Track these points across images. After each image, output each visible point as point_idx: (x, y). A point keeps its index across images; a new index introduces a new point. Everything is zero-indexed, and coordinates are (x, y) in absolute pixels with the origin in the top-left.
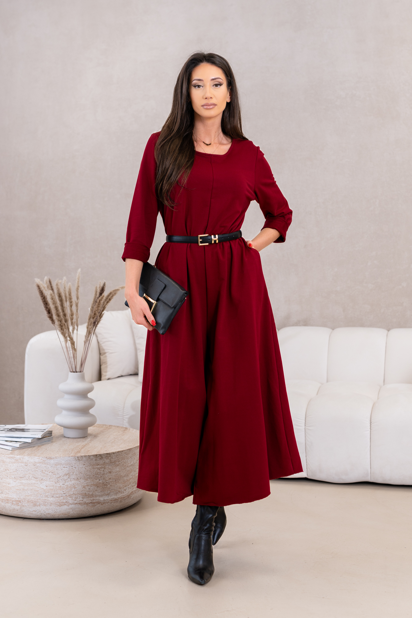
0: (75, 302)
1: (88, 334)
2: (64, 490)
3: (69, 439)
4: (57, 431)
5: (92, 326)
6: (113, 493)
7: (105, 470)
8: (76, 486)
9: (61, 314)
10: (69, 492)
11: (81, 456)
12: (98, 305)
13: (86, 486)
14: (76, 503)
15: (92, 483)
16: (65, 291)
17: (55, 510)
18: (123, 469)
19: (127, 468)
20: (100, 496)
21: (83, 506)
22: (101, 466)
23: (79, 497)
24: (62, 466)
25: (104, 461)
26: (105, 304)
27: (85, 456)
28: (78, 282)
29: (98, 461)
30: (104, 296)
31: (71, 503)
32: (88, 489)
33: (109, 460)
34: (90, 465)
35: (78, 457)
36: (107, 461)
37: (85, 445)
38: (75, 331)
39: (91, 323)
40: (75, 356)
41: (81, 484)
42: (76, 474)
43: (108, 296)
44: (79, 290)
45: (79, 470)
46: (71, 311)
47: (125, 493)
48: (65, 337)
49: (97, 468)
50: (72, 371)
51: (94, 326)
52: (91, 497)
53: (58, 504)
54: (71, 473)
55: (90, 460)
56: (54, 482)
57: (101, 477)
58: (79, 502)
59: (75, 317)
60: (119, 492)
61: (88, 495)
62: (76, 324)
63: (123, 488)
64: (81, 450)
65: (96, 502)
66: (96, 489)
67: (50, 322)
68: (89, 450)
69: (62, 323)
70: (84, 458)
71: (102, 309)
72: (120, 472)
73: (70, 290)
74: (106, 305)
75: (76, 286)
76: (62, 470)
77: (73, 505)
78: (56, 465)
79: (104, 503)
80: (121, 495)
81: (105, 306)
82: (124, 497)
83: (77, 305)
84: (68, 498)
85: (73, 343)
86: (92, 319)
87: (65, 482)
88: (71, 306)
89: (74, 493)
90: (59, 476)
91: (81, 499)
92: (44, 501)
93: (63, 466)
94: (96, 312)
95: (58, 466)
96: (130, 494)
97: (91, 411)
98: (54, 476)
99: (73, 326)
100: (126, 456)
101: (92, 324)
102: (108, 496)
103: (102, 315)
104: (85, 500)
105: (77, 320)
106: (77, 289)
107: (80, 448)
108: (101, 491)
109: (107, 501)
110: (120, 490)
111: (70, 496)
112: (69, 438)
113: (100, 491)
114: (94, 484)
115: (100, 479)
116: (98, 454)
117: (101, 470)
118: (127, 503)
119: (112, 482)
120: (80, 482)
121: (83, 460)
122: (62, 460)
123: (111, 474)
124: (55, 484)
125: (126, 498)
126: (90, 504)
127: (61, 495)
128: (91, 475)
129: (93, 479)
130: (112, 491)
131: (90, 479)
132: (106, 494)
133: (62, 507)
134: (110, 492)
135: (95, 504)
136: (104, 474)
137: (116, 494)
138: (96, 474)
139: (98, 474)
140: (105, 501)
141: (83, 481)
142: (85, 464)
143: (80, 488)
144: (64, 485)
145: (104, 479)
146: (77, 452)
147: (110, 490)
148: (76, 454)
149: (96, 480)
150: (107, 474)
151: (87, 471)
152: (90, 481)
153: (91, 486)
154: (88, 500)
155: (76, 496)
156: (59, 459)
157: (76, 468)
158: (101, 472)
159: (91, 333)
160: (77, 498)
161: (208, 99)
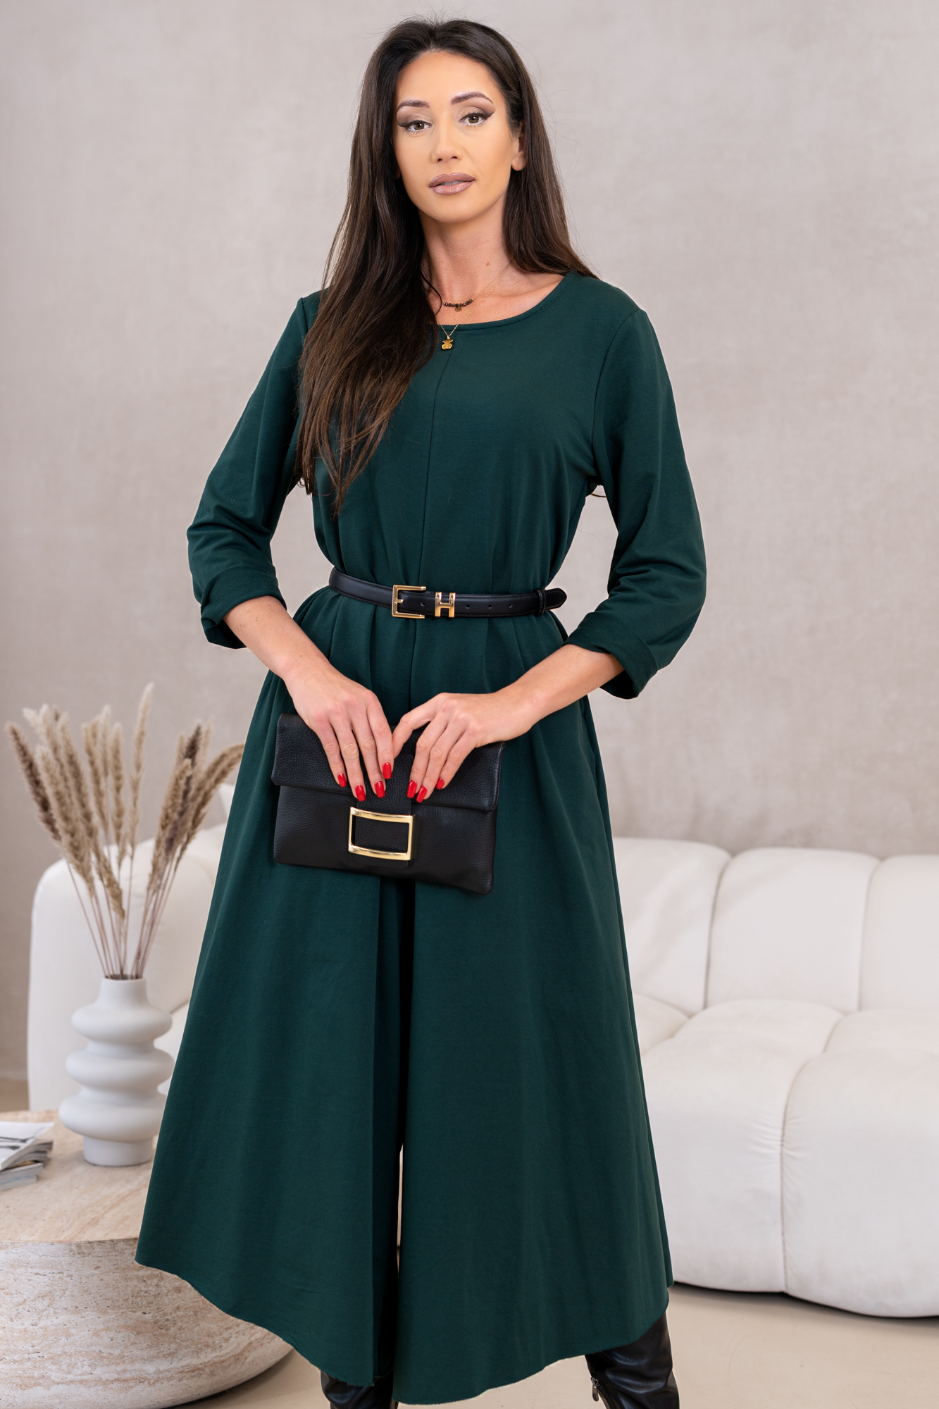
0: (131, 777)
2: (35, 1342)
3: (95, 1169)
4: (65, 1145)
5: (162, 850)
6: (185, 1351)
7: (161, 1283)
8: (73, 1331)
9: (76, 813)
10: (50, 1348)
11: (89, 1243)
12: (185, 793)
13: (102, 1330)
14: (72, 1382)
15: (122, 1323)
16: (104, 745)
17: (8, 1397)
20: (144, 1360)
21: (92, 1389)
23: (79, 1364)
24: (30, 1270)
26: (207, 787)
27: (100, 1242)
28: (143, 720)
31: (57, 1380)
32: (107, 1340)
34: (116, 1269)
35: (79, 1246)
37: (127, 1196)
38: (126, 861)
40: (123, 931)
41: (87, 1326)
42: (74, 1294)
43: (217, 763)
44: (144, 746)
45: (81, 1283)
46: (118, 802)
47: (227, 1347)
48: (89, 881)
49: (138, 1278)
50: (107, 974)
52: (117, 1364)
53: (18, 1381)
54: (58, 1293)
55: (117, 1254)
56: (5, 1316)
57: (151, 1303)
58: (80, 1378)
59: (127, 819)
60: (208, 1346)
61: (108, 1358)
62: (127, 842)
63: (221, 1334)
65: (133, 1379)
66: (132, 1340)
67: (50, 834)
68: (128, 1217)
70: (98, 1249)
73: (117, 741)
75: (136, 731)
76: (30, 1283)
77: (61, 1386)
78: (12, 1266)
79: (158, 1381)
80: (214, 1355)
81: (210, 791)
82: (223, 1362)
83: (135, 787)
85: (116, 894)
88: (118, 789)
89: (67, 1349)
90: (21, 1300)
91: (86, 1367)
93: (35, 1271)
94: (170, 811)
95: (18, 1271)
96: (244, 1350)
98: (8, 1298)
99: (121, 843)
102: (170, 1358)
103: (200, 816)
104: (98, 1372)
105: (133, 830)
106: (140, 742)
107: (102, 1210)
109: (169, 1375)
110: (210, 1341)
111: (54, 1359)
112: (94, 1165)
113: (145, 1345)
114: (128, 1323)
115: (147, 1310)
117: (151, 1285)
118: (235, 1375)
119: (185, 1317)
120: (83, 1319)
121: (94, 1252)
122: (30, 1254)
123: (180, 1295)
124: (10, 1322)
125: (228, 1363)
126: (115, 1384)
127: (26, 1355)
128: (117, 1298)
129: (123, 1311)
130: (184, 1344)
131: (114, 1309)
132: (165, 1353)
133: (31, 1390)
134: (177, 1349)
135: (131, 1384)
136: (159, 1294)
137: (197, 1354)
138: (135, 1295)
139: (141, 1296)
140: (161, 1376)
141: (92, 1317)
142: (99, 1265)
143: (84, 1336)
144: (35, 1327)
145: (158, 1309)
146: (89, 1223)
147: (178, 1341)
148: (79, 1233)
149: (135, 1312)
150: (167, 1296)
151: (106, 1288)
152: (113, 1316)
153: (118, 1330)
154: (109, 1373)
155: (73, 1358)
156: (22, 1250)
157: (72, 1276)
158: (150, 1288)
159: (159, 869)
160: (73, 1366)
161: (447, 161)
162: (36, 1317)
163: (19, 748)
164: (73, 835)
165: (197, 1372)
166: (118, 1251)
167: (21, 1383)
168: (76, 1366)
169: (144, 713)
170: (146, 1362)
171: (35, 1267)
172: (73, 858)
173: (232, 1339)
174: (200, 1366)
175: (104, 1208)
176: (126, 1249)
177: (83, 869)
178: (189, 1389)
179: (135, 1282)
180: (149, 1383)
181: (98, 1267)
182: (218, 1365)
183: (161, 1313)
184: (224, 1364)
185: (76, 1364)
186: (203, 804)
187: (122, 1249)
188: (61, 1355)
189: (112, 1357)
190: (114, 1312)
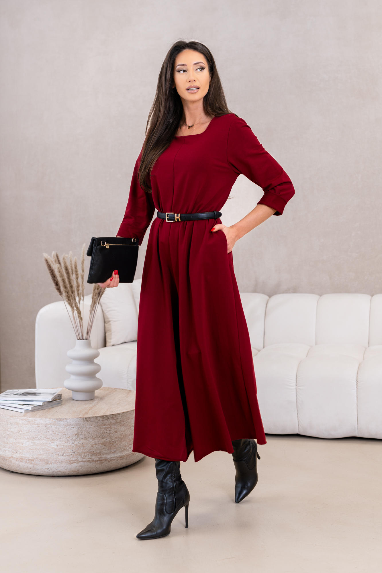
0: (81, 274)
1: (93, 304)
2: (73, 449)
4: (66, 395)
5: (97, 296)
6: (118, 451)
7: (111, 430)
8: (85, 445)
9: (68, 286)
10: (78, 451)
11: (89, 417)
13: (94, 445)
14: (85, 461)
15: (100, 442)
16: (71, 264)
17: (65, 467)
18: (128, 429)
20: (107, 454)
21: (91, 463)
22: (107, 426)
23: (87, 456)
24: (71, 427)
25: (110, 422)
27: (92, 417)
28: (83, 256)
29: (104, 422)
31: (81, 461)
32: (95, 448)
33: (115, 421)
34: (97, 425)
35: (86, 418)
36: (113, 421)
37: (93, 407)
38: (81, 302)
39: (96, 294)
40: (82, 324)
41: (89, 443)
42: (85, 433)
44: (84, 264)
45: (87, 430)
46: (77, 282)
48: (72, 307)
49: (104, 428)
50: (79, 338)
52: (99, 455)
53: (68, 462)
54: (80, 433)
56: (64, 441)
57: (108, 436)
58: (87, 460)
59: (80, 288)
60: (125, 450)
61: (96, 453)
62: (81, 295)
63: (128, 446)
64: (89, 412)
65: (103, 460)
66: (103, 448)
67: (58, 293)
68: (96, 412)
70: (92, 419)
72: (125, 431)
73: (76, 263)
75: (81, 259)
76: (71, 431)
77: (82, 463)
78: (65, 426)
79: (111, 461)
80: (127, 453)
83: (82, 277)
84: (77, 456)
85: (79, 313)
86: (96, 290)
88: (77, 278)
89: (83, 451)
90: (69, 436)
91: (89, 456)
92: (56, 459)
93: (73, 427)
95: (67, 427)
97: (98, 375)
98: (64, 436)
99: (79, 297)
100: (130, 416)
102: (114, 453)
104: (93, 458)
105: (83, 291)
106: (83, 262)
107: (87, 410)
108: (108, 450)
109: (114, 459)
110: (126, 448)
111: (79, 454)
112: (77, 400)
114: (102, 442)
115: (107, 438)
116: (104, 415)
118: (133, 460)
119: (118, 440)
120: (88, 441)
122: (71, 422)
123: (116, 433)
124: (65, 443)
125: (131, 455)
126: (98, 461)
127: (71, 453)
128: (98, 435)
129: (100, 438)
130: (118, 449)
131: (97, 438)
133: (72, 464)
134: (116, 450)
136: (110, 433)
137: (122, 452)
138: (103, 434)
139: (105, 434)
140: (112, 459)
141: (91, 441)
142: (92, 424)
143: (88, 447)
144: (73, 444)
145: (110, 438)
146: (85, 414)
147: (116, 448)
149: (103, 439)
150: (113, 434)
151: (95, 431)
152: (97, 440)
153: (99, 445)
154: (96, 458)
155: (85, 454)
156: (68, 421)
157: (84, 428)
158: (108, 431)
159: (96, 303)
160: (85, 456)
161: (192, 82)
162: (74, 441)
163: (48, 265)
164: (68, 293)
165: (122, 458)
166: (98, 420)
169: (84, 253)
172: (68, 301)
174: (123, 456)
176: (100, 419)
177: (71, 304)
178: (120, 463)
179: (103, 430)
180: (108, 461)
184: (130, 456)
188: (81, 453)
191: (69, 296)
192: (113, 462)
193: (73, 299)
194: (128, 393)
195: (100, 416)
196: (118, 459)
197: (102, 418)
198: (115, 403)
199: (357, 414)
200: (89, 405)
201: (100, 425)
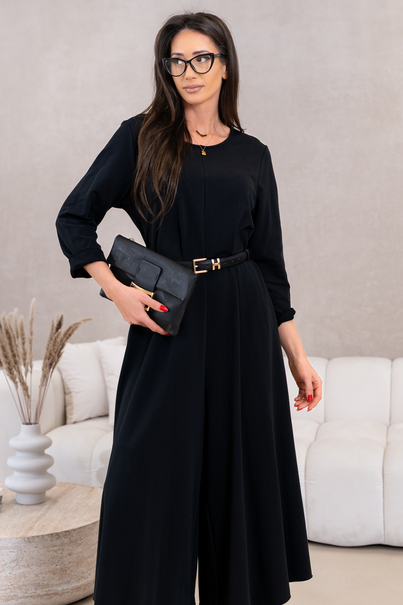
0: (29, 338)
1: (43, 378)
2: (11, 581)
3: (22, 506)
4: (8, 497)
5: (48, 368)
6: (74, 580)
7: (63, 552)
8: (27, 575)
9: (10, 354)
10: (18, 583)
11: (33, 537)
12: (54, 344)
13: (39, 574)
14: (27, 597)
15: (47, 570)
16: (16, 325)
18: (86, 549)
19: (92, 547)
20: (57, 585)
21: (36, 599)
22: (58, 548)
23: (30, 589)
24: (8, 550)
25: (62, 541)
26: (63, 341)
27: (37, 536)
28: (32, 314)
29: (54, 542)
30: (60, 333)
31: (21, 597)
32: (41, 578)
33: (68, 539)
34: (44, 547)
35: (28, 538)
36: (66, 540)
37: (41, 516)
38: (29, 374)
39: (46, 365)
40: (29, 404)
41: (33, 572)
42: (27, 559)
43: (68, 331)
44: (34, 324)
45: (30, 554)
46: (24, 349)
48: (16, 383)
49: (53, 550)
50: (24, 422)
51: (50, 368)
52: (46, 588)
53: (4, 598)
54: (20, 559)
55: (44, 541)
57: (59, 561)
58: (30, 595)
59: (28, 356)
60: (82, 577)
61: (42, 585)
62: (28, 365)
63: (87, 572)
64: (35, 525)
65: (53, 594)
66: (52, 577)
68: (44, 525)
69: (10, 366)
70: (36, 539)
71: (59, 348)
72: (82, 552)
73: (22, 323)
74: (66, 341)
75: (29, 319)
76: (8, 556)
77: (23, 599)
79: (63, 594)
80: (85, 581)
81: (64, 343)
82: (88, 584)
83: (31, 342)
84: (16, 590)
85: (26, 389)
86: (47, 360)
87: (13, 571)
88: (24, 343)
89: (25, 583)
90: (4, 563)
91: (33, 590)
93: (10, 550)
94: (52, 352)
95: (3, 551)
97: (49, 471)
99: (26, 367)
100: (90, 531)
101: (48, 366)
102: (67, 584)
103: (60, 354)
104: (38, 591)
105: (31, 361)
106: (31, 323)
108: (59, 579)
109: (67, 591)
110: (83, 575)
111: (19, 588)
112: (22, 505)
113: (57, 579)
114: (50, 570)
115: (58, 564)
116: (54, 532)
117: (59, 553)
119: (73, 566)
120: (31, 570)
121: (35, 541)
122: (7, 543)
123: (71, 557)
125: (90, 584)
126: (45, 596)
127: (7, 587)
128: (45, 560)
129: (48, 565)
130: (73, 577)
131: (44, 565)
132: (65, 582)
133: (10, 602)
134: (70, 580)
135: (52, 596)
136: (62, 557)
137: (78, 581)
138: (52, 558)
139: (55, 558)
140: (64, 591)
141: (35, 569)
142: (37, 546)
143: (32, 577)
144: (11, 575)
145: (62, 563)
146: (29, 529)
147: (70, 576)
148: (26, 533)
149: (53, 565)
150: (66, 557)
151: (40, 556)
152: (44, 568)
153: (46, 573)
154: (43, 592)
155: (27, 587)
156: (4, 542)
157: (26, 551)
158: (59, 555)
159: (46, 377)
160: (28, 590)
162: (11, 570)
164: (9, 364)
165: (78, 589)
166: (45, 540)
167: (5, 599)
168: (29, 590)
169: (33, 310)
170: (58, 586)
171: (10, 549)
172: (9, 374)
173: (92, 574)
174: (80, 586)
175: (33, 522)
176: (48, 538)
177: (14, 378)
178: (75, 596)
179: (53, 553)
180: (59, 595)
181: (37, 547)
182: (87, 585)
183: (63, 565)
184: (89, 585)
185: (29, 589)
186: (62, 348)
187: (46, 539)
188: (22, 586)
189: (44, 585)
190: (44, 566)
191: (10, 368)
192: (66, 595)
193: (16, 371)
194: (91, 491)
195: (48, 535)
196: (73, 590)
197: (50, 537)
198: (71, 509)
199: (384, 517)
200: (37, 512)
201: (48, 547)
